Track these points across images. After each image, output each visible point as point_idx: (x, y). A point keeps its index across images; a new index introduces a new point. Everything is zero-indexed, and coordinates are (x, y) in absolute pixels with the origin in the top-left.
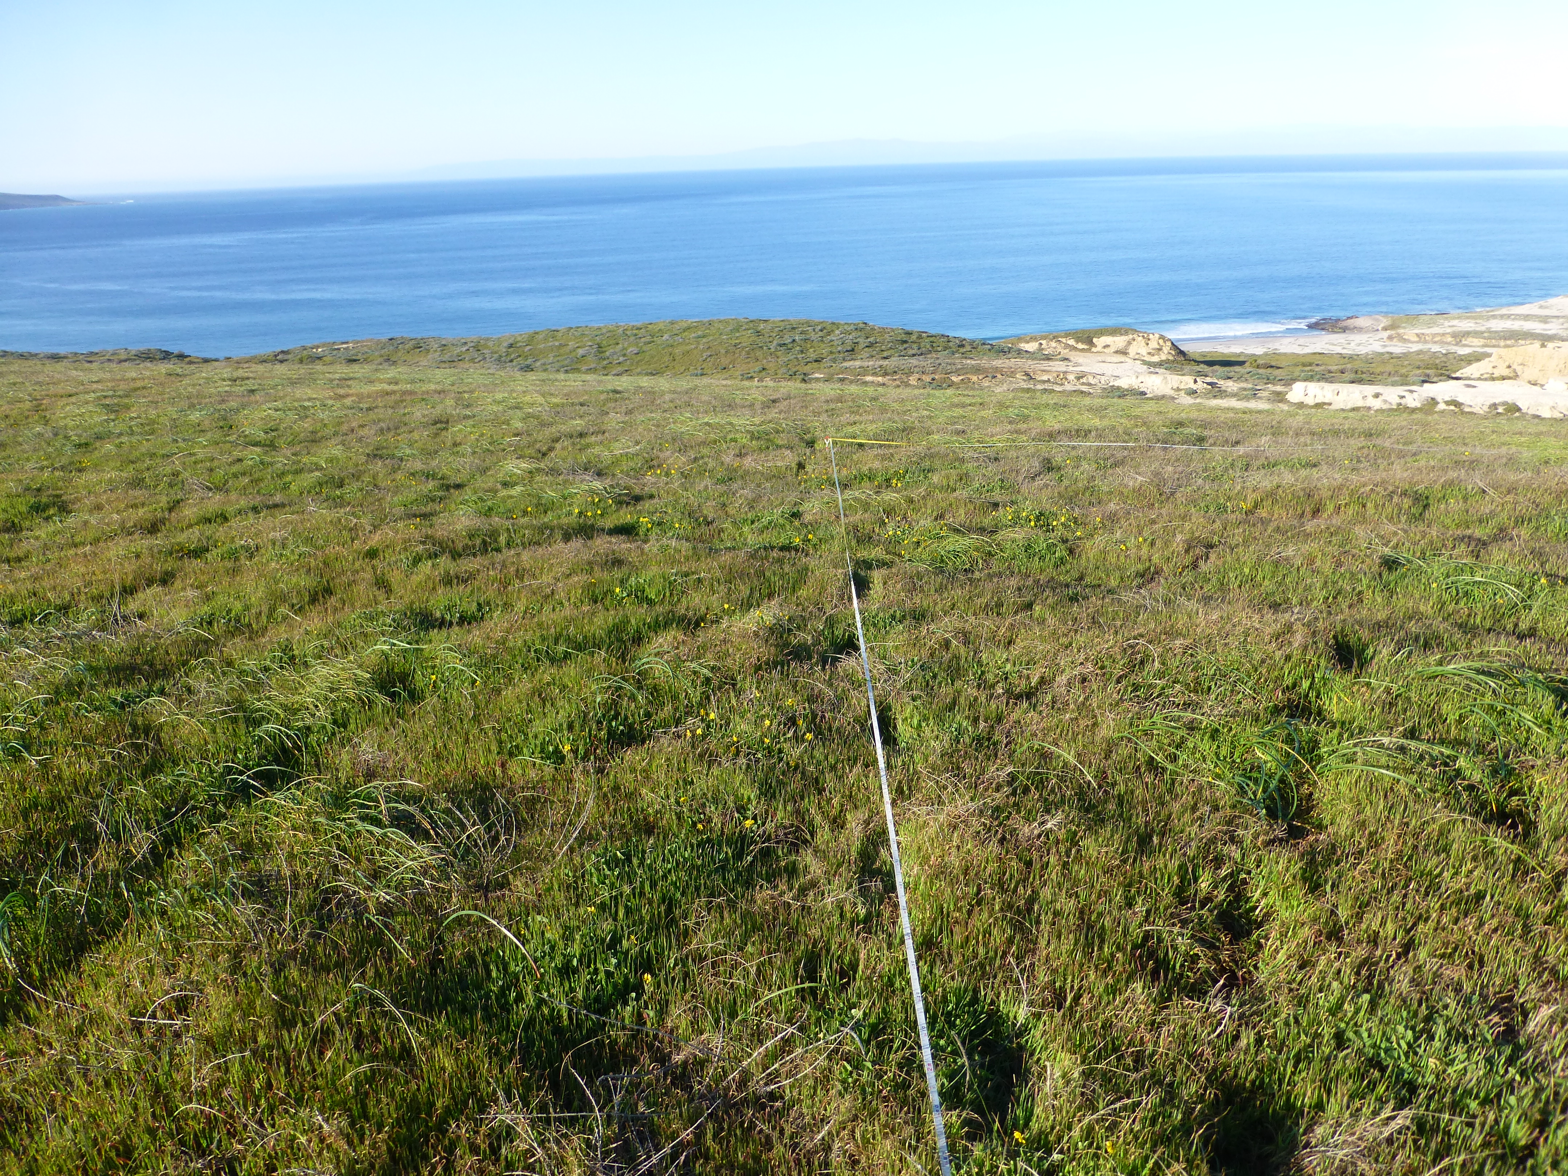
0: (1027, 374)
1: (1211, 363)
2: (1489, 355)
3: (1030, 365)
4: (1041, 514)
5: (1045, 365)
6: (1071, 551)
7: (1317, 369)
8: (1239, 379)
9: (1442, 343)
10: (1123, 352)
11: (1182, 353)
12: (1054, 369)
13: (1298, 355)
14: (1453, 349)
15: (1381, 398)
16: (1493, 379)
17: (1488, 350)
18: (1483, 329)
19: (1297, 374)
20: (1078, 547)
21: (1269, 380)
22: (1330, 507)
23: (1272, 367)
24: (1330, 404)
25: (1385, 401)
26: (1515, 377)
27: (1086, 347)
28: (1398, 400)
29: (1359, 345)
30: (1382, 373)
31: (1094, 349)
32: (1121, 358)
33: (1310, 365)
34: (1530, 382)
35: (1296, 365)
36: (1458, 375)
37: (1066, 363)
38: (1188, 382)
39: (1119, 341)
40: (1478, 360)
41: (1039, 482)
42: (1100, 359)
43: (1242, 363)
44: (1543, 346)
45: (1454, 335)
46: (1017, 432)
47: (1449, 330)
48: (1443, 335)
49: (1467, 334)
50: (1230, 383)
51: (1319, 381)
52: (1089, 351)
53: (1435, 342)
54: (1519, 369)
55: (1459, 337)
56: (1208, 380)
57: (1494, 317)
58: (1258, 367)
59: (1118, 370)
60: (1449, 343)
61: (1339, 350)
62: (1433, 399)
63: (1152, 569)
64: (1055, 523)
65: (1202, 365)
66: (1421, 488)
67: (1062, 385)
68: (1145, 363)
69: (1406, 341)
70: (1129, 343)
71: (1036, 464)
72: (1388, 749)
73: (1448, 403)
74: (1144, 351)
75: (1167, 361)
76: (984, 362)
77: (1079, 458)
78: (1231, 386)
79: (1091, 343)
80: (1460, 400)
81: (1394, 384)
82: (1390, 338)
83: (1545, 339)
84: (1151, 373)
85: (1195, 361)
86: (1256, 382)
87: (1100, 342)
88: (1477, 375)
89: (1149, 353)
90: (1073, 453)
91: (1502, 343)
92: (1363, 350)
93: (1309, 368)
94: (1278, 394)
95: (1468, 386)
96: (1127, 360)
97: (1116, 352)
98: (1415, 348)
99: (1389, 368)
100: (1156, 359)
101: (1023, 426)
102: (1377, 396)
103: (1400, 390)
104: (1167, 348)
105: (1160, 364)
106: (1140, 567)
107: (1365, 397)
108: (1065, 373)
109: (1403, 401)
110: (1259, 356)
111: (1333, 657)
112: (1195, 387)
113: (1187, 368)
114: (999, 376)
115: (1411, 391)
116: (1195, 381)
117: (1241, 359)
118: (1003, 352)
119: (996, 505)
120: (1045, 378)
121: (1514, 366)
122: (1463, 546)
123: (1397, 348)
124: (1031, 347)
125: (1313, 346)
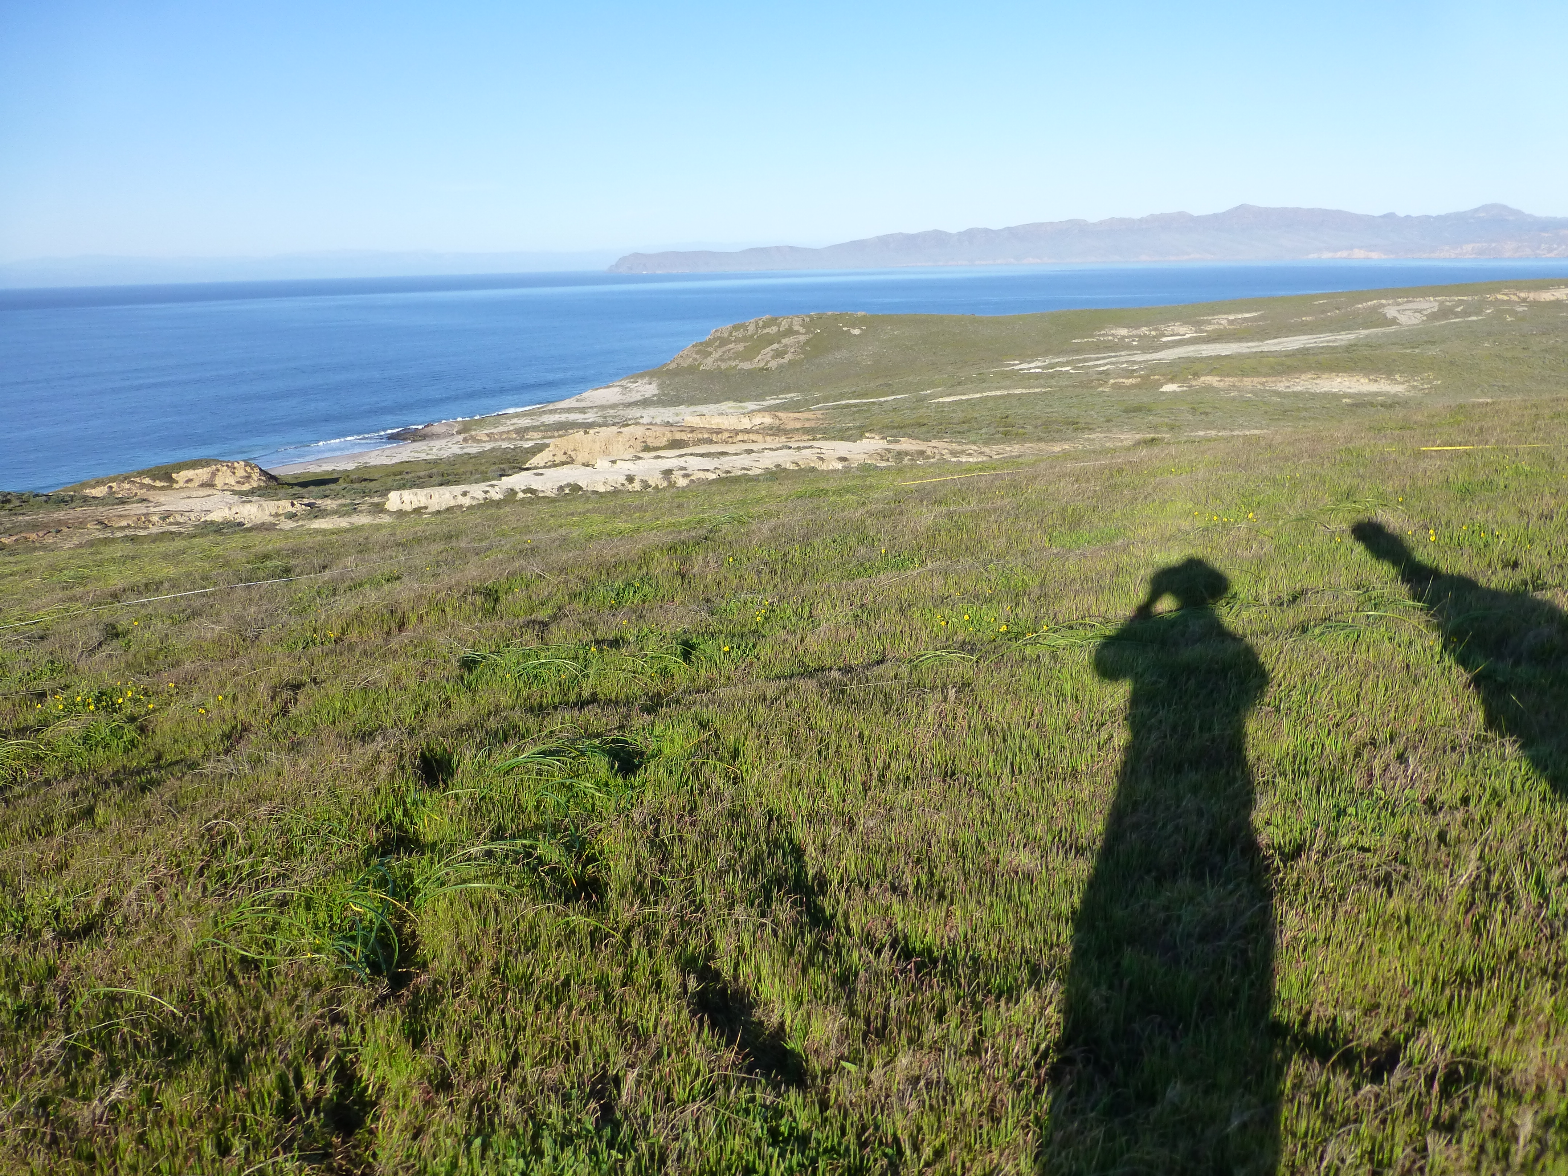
0: (100, 523)
1: (304, 485)
2: (548, 445)
3: (101, 512)
4: (102, 693)
5: (120, 509)
6: (142, 730)
7: (407, 477)
8: (337, 496)
9: (509, 439)
10: (209, 484)
11: (272, 478)
12: (132, 513)
13: (387, 466)
14: (519, 443)
15: (469, 496)
16: (555, 466)
17: (547, 441)
18: (538, 423)
19: (389, 484)
20: (150, 722)
21: (365, 494)
22: (414, 619)
23: (365, 480)
24: (426, 508)
25: (473, 498)
26: (571, 461)
27: (166, 484)
28: (483, 495)
29: (440, 450)
30: (464, 473)
31: (175, 486)
32: (210, 491)
33: (401, 474)
34: (583, 465)
35: (388, 475)
36: (527, 465)
37: (145, 504)
38: (285, 506)
39: (203, 474)
40: (541, 451)
41: (100, 655)
42: (184, 495)
43: (335, 481)
44: (586, 433)
45: (517, 431)
46: (71, 599)
47: (512, 428)
48: (508, 432)
49: (527, 429)
50: (328, 502)
51: (411, 488)
52: (170, 488)
53: (504, 440)
54: (573, 454)
55: (522, 432)
56: (306, 501)
57: (544, 412)
58: (352, 482)
59: (208, 504)
60: (515, 439)
61: (423, 456)
62: (512, 490)
63: (239, 727)
64: (120, 701)
65: (296, 488)
66: (489, 583)
67: (146, 528)
68: (235, 492)
69: (479, 441)
70: (214, 475)
71: (96, 635)
72: (476, 859)
73: (524, 492)
74: (231, 481)
75: (259, 488)
76: (41, 516)
77: (150, 617)
78: (329, 504)
79: (172, 480)
80: (534, 487)
81: (477, 482)
82: (465, 440)
83: (587, 427)
84: (244, 502)
85: (288, 484)
86: (354, 496)
87: (181, 476)
88: (542, 464)
89: (238, 482)
90: (143, 612)
91: (556, 434)
92: (445, 454)
93: (399, 477)
94: (377, 505)
95: (537, 474)
96: (215, 492)
97: (202, 485)
98: (488, 446)
99: (470, 467)
100: (246, 487)
101: (79, 591)
102: (465, 494)
103: (483, 486)
104: (256, 475)
105: (252, 492)
106: (226, 728)
107: (455, 497)
108: (146, 515)
109: (488, 496)
110: (351, 471)
111: (420, 777)
112: (294, 510)
113: (281, 492)
114: (65, 529)
115: (493, 486)
116: (293, 505)
117: (335, 476)
118: (63, 501)
119: (41, 696)
120: (124, 523)
121: (569, 452)
122: (529, 631)
123: (473, 449)
124: (100, 491)
125: (399, 456)
